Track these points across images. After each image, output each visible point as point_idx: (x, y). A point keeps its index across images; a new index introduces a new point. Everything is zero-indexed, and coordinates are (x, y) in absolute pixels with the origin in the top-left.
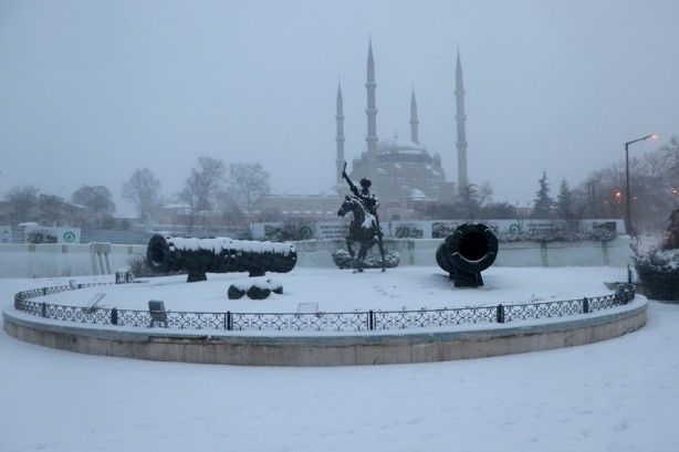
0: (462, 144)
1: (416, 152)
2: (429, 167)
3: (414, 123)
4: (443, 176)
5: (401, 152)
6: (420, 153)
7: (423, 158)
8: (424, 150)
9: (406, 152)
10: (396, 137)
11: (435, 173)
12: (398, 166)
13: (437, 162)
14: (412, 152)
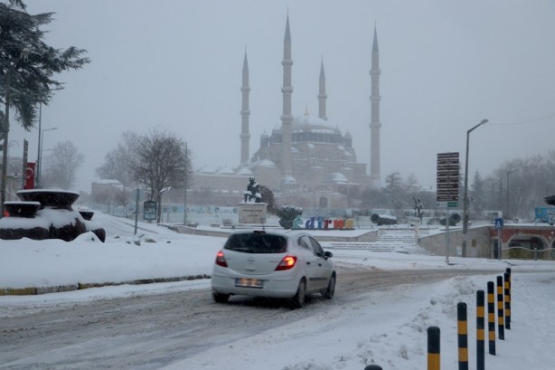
0: (375, 125)
1: (328, 132)
2: (341, 148)
3: (322, 98)
4: (354, 157)
5: (313, 131)
6: (333, 132)
7: (336, 138)
8: (337, 130)
9: (318, 131)
10: (306, 114)
11: (347, 153)
12: (311, 145)
13: (347, 141)
14: (324, 131)
